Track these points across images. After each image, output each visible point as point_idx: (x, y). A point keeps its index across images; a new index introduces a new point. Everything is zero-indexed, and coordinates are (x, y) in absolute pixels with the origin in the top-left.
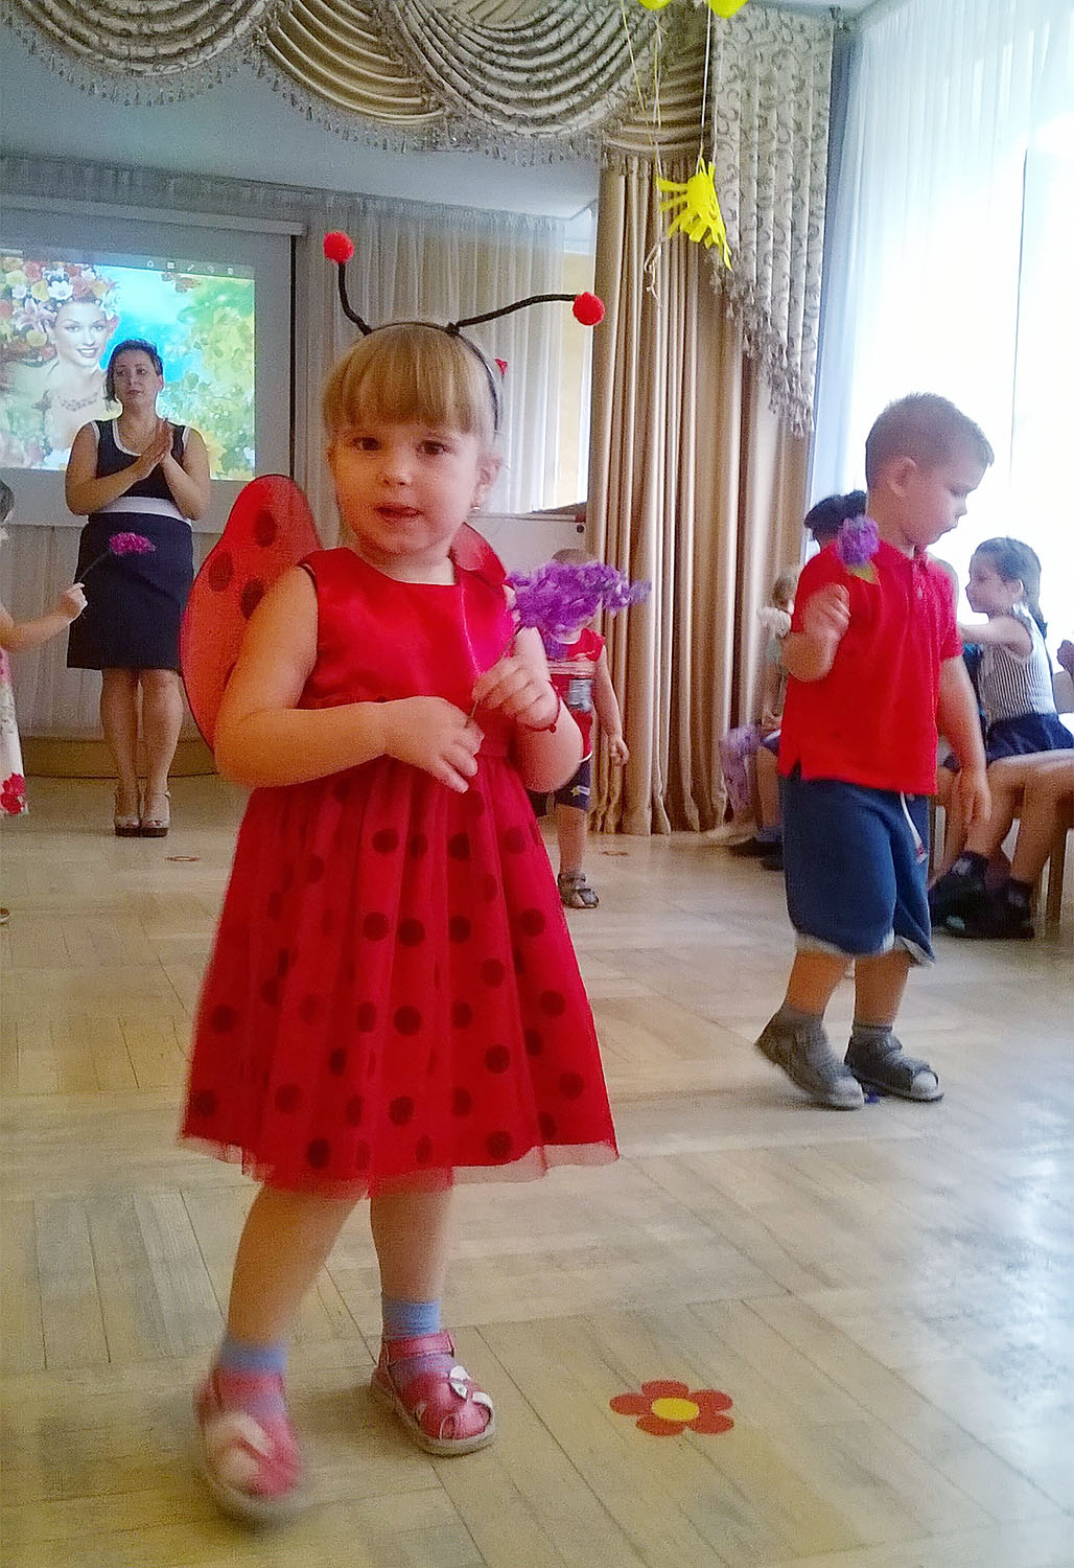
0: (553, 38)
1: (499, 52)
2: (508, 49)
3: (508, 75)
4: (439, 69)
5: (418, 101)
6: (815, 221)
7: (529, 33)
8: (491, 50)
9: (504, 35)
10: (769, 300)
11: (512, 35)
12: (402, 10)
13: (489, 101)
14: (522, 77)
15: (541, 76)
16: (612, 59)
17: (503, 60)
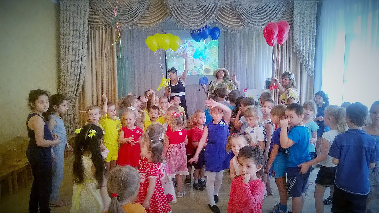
0: (264, 10)
1: (255, 14)
2: (256, 13)
3: (256, 18)
4: (244, 19)
5: (241, 24)
6: (313, 38)
7: (260, 10)
8: (253, 14)
9: (256, 11)
10: (304, 53)
11: (257, 11)
12: (238, 9)
13: (253, 23)
14: (259, 18)
15: (262, 17)
16: (275, 12)
17: (255, 15)
